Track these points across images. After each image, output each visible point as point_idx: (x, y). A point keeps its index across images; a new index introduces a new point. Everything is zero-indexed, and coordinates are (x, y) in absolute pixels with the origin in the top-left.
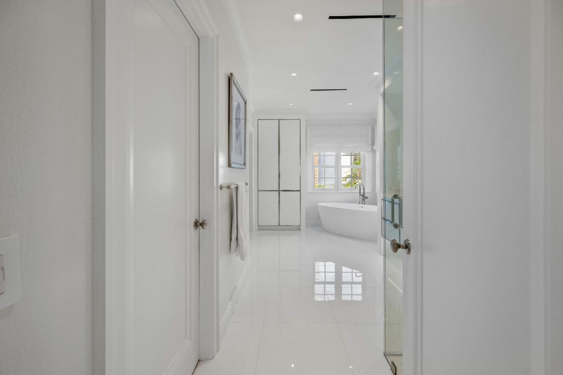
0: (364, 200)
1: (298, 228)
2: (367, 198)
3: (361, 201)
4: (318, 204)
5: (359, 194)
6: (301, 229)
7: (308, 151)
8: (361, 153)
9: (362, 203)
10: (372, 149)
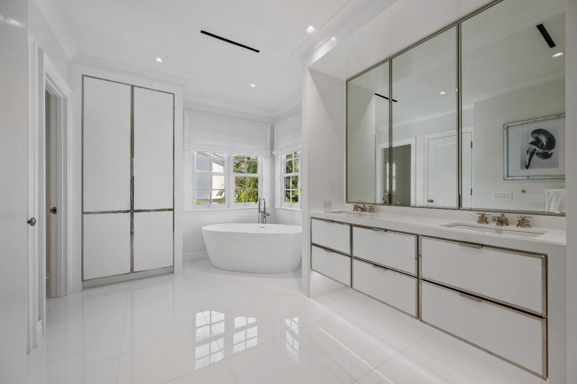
0: (265, 217)
1: (170, 271)
2: (268, 215)
3: (261, 220)
4: (204, 228)
5: (258, 210)
6: (175, 272)
7: (185, 148)
8: (259, 158)
9: (263, 223)
10: (271, 153)
